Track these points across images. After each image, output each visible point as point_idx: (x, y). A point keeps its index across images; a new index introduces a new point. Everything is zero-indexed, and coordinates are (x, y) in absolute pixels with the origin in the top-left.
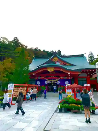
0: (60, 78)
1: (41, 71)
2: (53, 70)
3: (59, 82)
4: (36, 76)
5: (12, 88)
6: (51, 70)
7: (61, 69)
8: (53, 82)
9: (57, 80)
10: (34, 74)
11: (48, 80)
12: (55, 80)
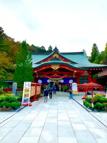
0: (64, 76)
1: (44, 68)
2: (58, 68)
3: (62, 81)
4: (37, 74)
5: (29, 86)
6: (55, 68)
7: (67, 66)
8: (56, 80)
9: (61, 78)
10: (36, 72)
11: (51, 78)
12: (58, 79)
